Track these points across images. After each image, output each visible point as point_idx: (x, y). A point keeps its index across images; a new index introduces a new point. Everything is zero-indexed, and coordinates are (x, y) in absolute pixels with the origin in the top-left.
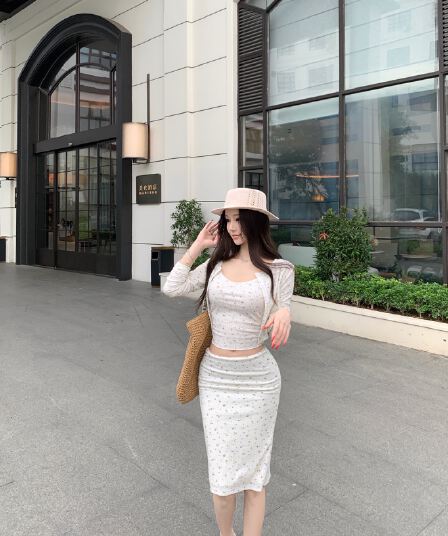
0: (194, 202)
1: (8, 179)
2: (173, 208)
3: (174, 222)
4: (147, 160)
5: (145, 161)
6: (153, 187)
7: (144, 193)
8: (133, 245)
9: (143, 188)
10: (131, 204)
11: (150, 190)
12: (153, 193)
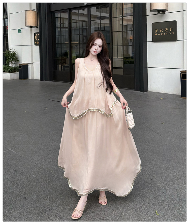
1: (31, 27)
5: (162, 12)
6: (169, 30)
7: (160, 34)
8: (148, 68)
9: (159, 31)
10: (147, 42)
11: (166, 32)
12: (170, 33)
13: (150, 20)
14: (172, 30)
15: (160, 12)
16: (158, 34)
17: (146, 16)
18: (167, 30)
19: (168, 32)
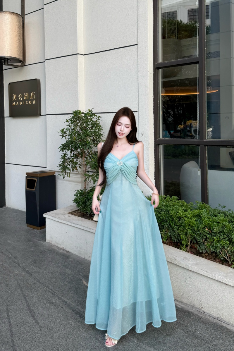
0: (91, 114)
2: (62, 122)
3: (64, 141)
4: (21, 62)
6: (30, 96)
7: (19, 103)
8: (5, 164)
9: (17, 98)
10: (3, 117)
12: (30, 102)
13: (8, 77)
14: (33, 97)
16: (16, 104)
17: (3, 70)
18: (27, 97)
19: (28, 100)
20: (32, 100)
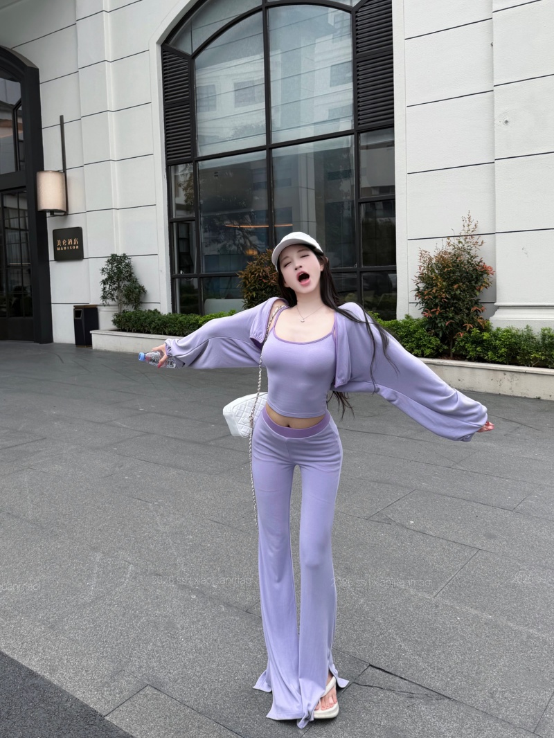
4: (65, 213)
5: (63, 214)
6: (73, 242)
7: (63, 248)
8: (52, 305)
9: (62, 243)
10: (48, 261)
11: (71, 245)
12: (74, 247)
13: (52, 225)
14: (76, 243)
15: (55, 214)
16: (60, 249)
17: (46, 218)
18: (71, 242)
19: (72, 246)
20: (75, 245)
